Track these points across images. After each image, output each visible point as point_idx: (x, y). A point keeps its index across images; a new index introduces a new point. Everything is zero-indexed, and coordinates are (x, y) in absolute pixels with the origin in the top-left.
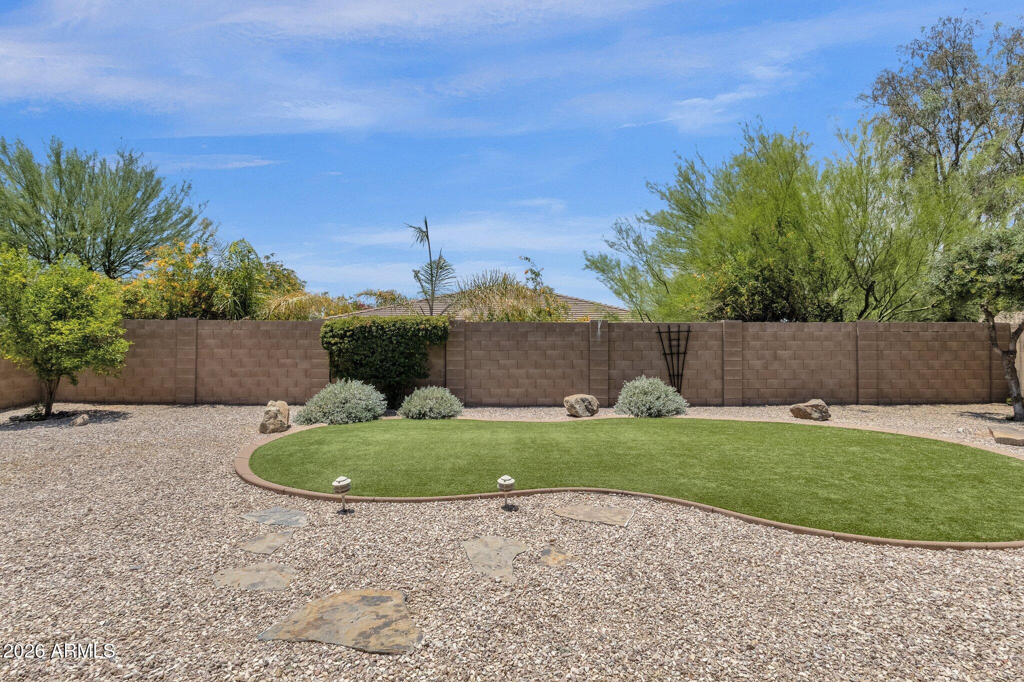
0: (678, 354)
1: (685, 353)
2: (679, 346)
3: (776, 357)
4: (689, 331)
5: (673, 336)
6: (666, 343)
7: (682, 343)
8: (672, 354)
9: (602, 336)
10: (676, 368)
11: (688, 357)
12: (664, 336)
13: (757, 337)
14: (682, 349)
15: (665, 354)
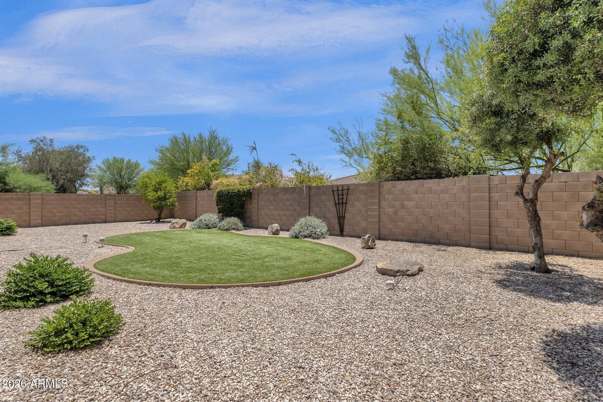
0: (343, 203)
1: (346, 203)
2: (343, 199)
3: (403, 207)
4: (348, 189)
5: (340, 192)
6: (336, 197)
7: (345, 197)
8: (339, 204)
9: (306, 193)
10: (341, 213)
11: (348, 206)
12: (336, 192)
13: (390, 192)
14: (344, 201)
15: (336, 204)
